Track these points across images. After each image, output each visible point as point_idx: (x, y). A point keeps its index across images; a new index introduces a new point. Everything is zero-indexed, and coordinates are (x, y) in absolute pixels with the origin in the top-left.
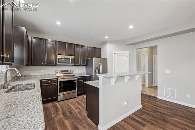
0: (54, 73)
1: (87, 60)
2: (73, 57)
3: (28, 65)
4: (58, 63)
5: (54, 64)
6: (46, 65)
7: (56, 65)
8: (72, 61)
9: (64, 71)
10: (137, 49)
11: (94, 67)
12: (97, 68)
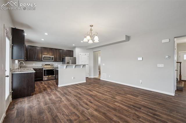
0: (41, 66)
1: (63, 58)
2: (53, 56)
3: (26, 61)
4: (43, 59)
5: (41, 60)
6: (36, 61)
7: (42, 61)
8: (52, 59)
9: (47, 65)
10: (93, 52)
11: (66, 62)
12: (68, 63)
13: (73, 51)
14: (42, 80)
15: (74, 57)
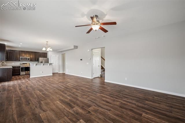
0: (19, 64)
1: (38, 59)
2: (29, 57)
3: (7, 61)
4: (21, 58)
7: (20, 61)
8: (28, 59)
9: (24, 64)
10: (62, 54)
11: (40, 62)
12: (42, 62)
13: (47, 53)
14: (19, 75)
15: (48, 57)
